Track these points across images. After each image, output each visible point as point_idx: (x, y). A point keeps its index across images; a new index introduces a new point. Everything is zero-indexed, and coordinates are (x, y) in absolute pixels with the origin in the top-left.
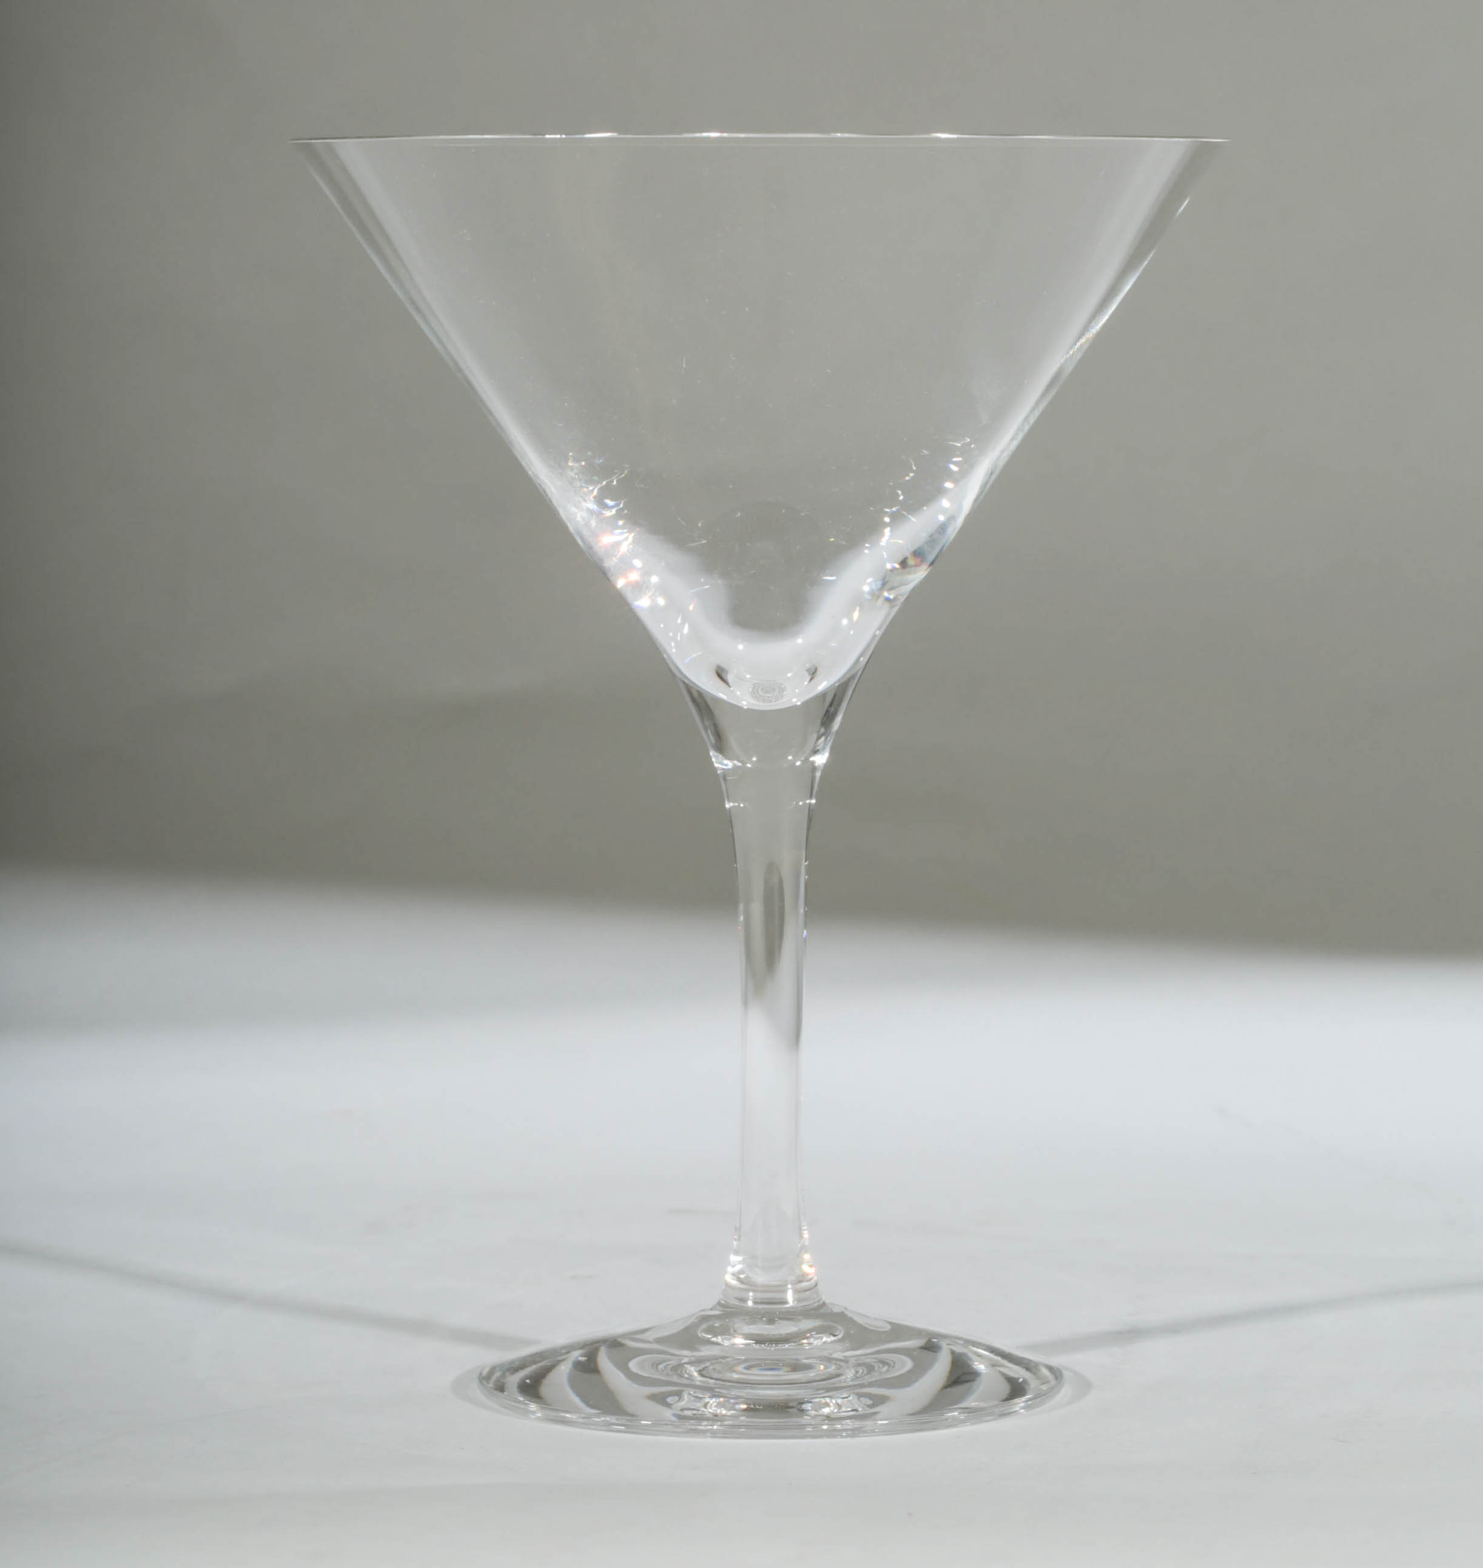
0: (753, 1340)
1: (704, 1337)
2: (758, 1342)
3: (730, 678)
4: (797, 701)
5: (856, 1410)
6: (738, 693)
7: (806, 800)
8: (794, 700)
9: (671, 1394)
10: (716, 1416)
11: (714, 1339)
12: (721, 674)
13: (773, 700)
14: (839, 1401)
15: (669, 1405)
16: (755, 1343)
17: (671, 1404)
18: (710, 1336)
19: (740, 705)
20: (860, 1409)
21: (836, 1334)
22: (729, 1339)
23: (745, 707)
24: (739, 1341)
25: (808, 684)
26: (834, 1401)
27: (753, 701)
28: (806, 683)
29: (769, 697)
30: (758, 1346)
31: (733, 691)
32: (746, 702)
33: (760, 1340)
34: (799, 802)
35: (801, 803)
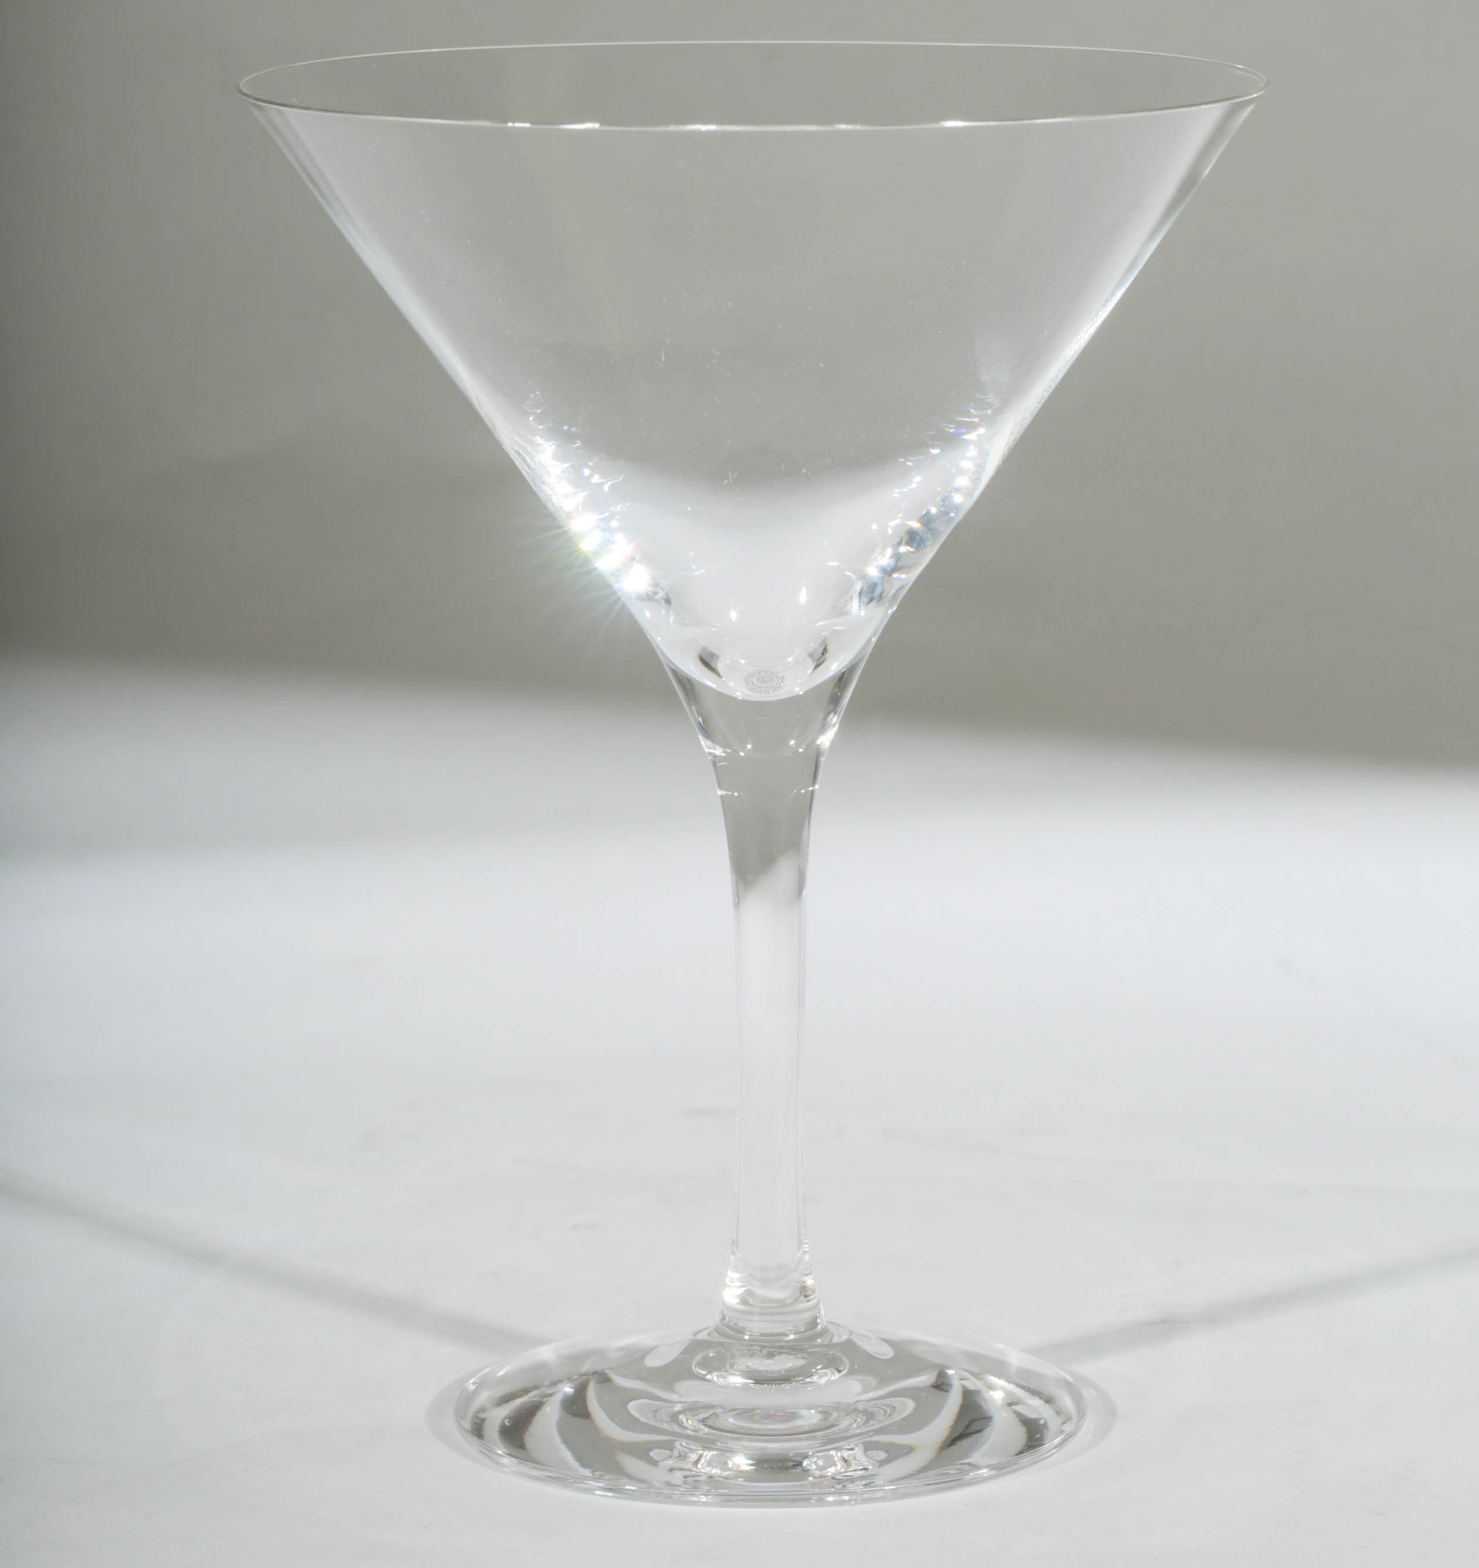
0: (753, 1380)
1: (698, 1373)
2: (757, 1382)
3: (720, 667)
4: (799, 691)
5: (865, 1469)
6: (731, 684)
7: (809, 787)
8: (797, 689)
9: (659, 1445)
10: (711, 1477)
11: (708, 1377)
12: (707, 662)
13: (771, 691)
14: (846, 1454)
15: (654, 1463)
16: (755, 1383)
17: (657, 1462)
18: (704, 1373)
19: (734, 696)
20: (870, 1467)
21: (841, 1369)
22: (724, 1377)
23: (740, 698)
24: (737, 1380)
25: (811, 673)
26: (839, 1454)
27: (748, 692)
28: (809, 672)
29: (766, 687)
30: (757, 1386)
31: (724, 681)
32: (740, 692)
33: (761, 1379)
34: (801, 790)
35: (803, 791)
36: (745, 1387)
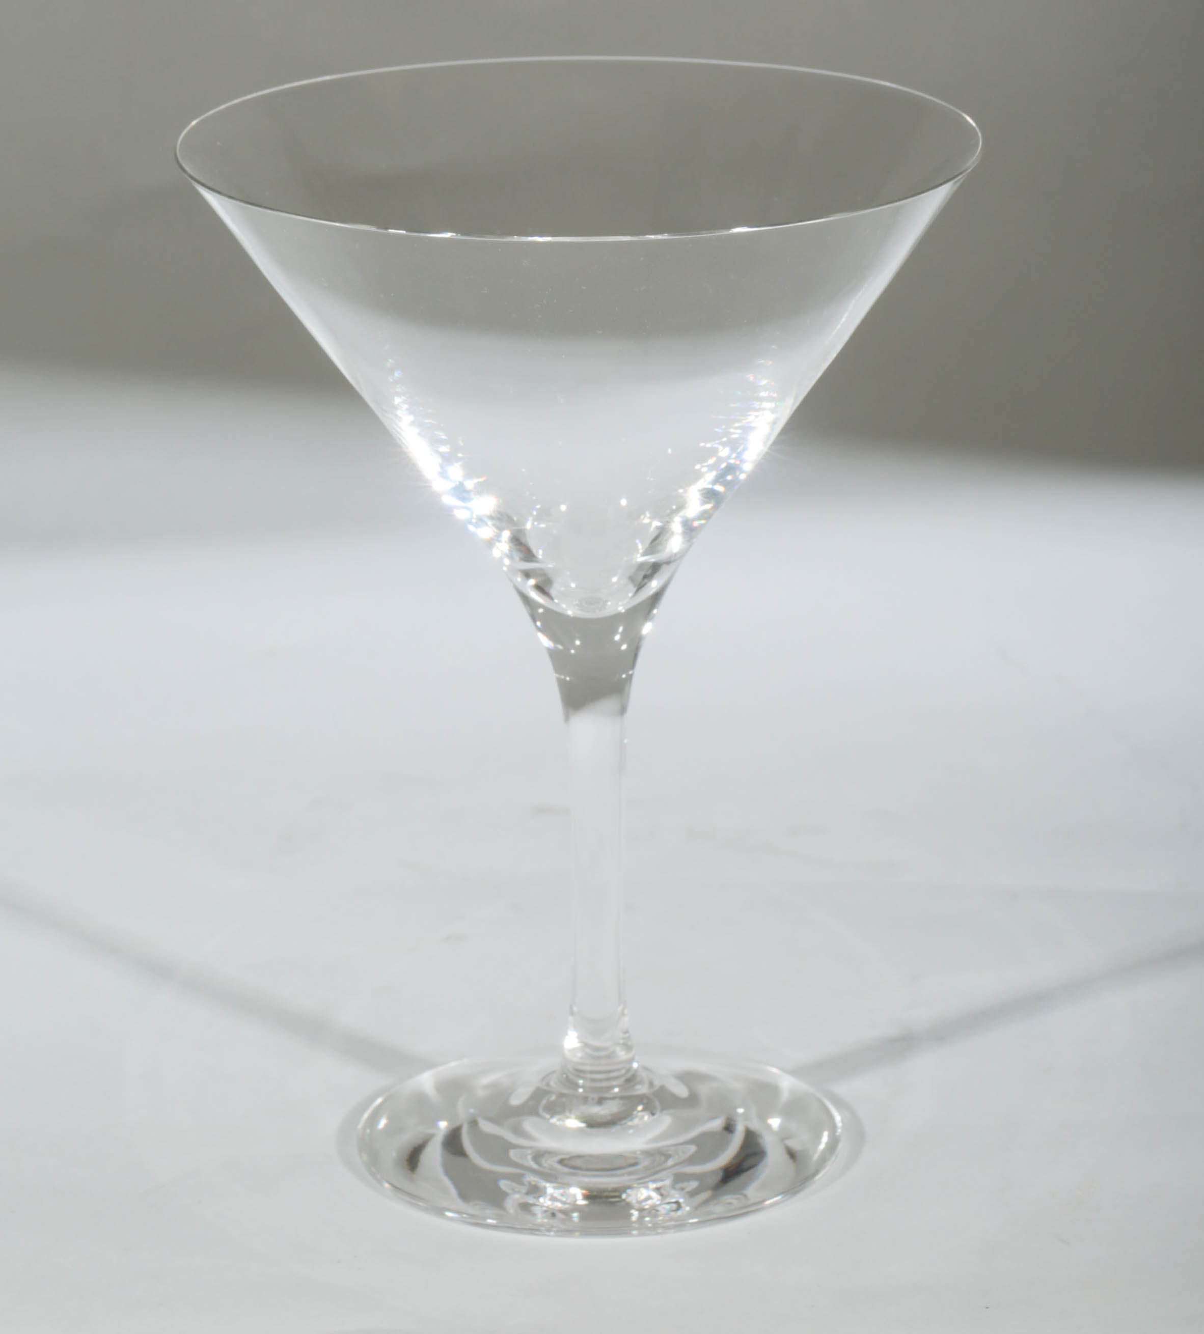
0: (587, 1124)
1: (544, 1116)
2: (590, 1125)
11: (552, 1120)
16: (587, 1127)
18: (549, 1116)
21: (655, 1112)
22: (563, 1121)
23: (570, 615)
24: (573, 1123)
36: (580, 1130)
